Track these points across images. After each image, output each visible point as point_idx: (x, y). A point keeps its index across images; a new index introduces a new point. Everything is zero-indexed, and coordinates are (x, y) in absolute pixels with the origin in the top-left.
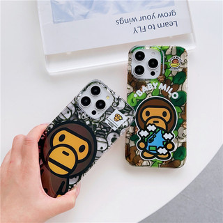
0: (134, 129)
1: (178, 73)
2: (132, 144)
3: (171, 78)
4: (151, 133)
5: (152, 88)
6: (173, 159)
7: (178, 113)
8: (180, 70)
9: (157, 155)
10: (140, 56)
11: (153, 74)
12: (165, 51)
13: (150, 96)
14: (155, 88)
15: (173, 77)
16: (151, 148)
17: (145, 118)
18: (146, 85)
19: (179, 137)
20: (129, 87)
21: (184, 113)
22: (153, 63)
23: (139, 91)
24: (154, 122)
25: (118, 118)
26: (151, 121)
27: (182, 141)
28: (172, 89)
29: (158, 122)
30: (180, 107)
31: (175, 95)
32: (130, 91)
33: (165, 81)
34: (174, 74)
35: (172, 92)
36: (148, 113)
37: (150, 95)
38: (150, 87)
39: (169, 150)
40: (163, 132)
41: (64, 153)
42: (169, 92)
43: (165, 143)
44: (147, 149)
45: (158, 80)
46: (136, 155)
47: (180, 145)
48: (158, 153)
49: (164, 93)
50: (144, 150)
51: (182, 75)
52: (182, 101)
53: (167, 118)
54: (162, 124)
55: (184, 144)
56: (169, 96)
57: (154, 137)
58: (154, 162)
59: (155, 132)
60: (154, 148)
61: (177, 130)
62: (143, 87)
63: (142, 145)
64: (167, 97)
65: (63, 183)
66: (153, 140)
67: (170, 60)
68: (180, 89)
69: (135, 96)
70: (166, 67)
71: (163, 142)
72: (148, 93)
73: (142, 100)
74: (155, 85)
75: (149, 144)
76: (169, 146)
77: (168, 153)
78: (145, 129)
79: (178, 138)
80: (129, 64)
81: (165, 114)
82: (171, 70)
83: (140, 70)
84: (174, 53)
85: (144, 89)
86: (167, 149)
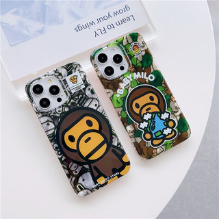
0: (134, 126)
1: (143, 56)
2: (139, 140)
3: (140, 64)
4: (150, 121)
5: (129, 81)
6: (180, 134)
7: (162, 91)
8: (144, 53)
11: (122, 68)
12: (121, 43)
13: (130, 90)
14: (131, 80)
15: (141, 62)
16: (157, 135)
17: (137, 111)
18: (122, 82)
19: (175, 112)
20: (108, 91)
21: (166, 89)
23: (119, 90)
25: (74, 80)
26: (144, 111)
27: (178, 114)
28: (145, 73)
29: (149, 108)
30: (161, 85)
31: (151, 78)
32: (110, 95)
33: (136, 69)
34: (140, 59)
35: (147, 76)
37: (130, 88)
38: (126, 82)
39: (172, 128)
40: (159, 115)
41: (86, 141)
42: (145, 78)
44: (154, 137)
45: (130, 72)
47: (178, 118)
49: (140, 81)
51: (148, 57)
52: (159, 80)
53: (156, 101)
54: (154, 109)
55: (181, 115)
56: (147, 81)
57: (154, 124)
58: (166, 145)
61: (169, 106)
62: (120, 84)
64: (146, 83)
65: (113, 151)
66: (154, 126)
67: (130, 48)
68: (152, 71)
69: (118, 96)
70: (131, 57)
71: (164, 123)
72: (127, 87)
73: (126, 97)
74: (130, 77)
75: (153, 132)
77: (173, 130)
78: (143, 120)
79: (173, 113)
80: (97, 70)
81: (152, 98)
82: (135, 57)
84: (130, 41)
85: (122, 85)
86: (170, 128)
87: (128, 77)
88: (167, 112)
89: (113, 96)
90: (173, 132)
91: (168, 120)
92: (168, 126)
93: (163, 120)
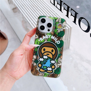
0: (37, 57)
1: (61, 31)
2: (35, 64)
3: (57, 34)
4: (45, 60)
5: (48, 37)
6: (54, 74)
7: (59, 51)
8: (62, 30)
9: (46, 71)
10: (43, 21)
11: (49, 30)
12: (56, 20)
13: (46, 41)
14: (49, 38)
15: (58, 33)
16: (44, 67)
17: (43, 52)
18: (45, 35)
19: (58, 63)
20: (36, 36)
22: (49, 25)
23: (41, 38)
24: (47, 54)
26: (45, 54)
28: (57, 39)
29: (49, 54)
30: (60, 48)
31: (58, 42)
32: (36, 38)
33: (54, 35)
34: (59, 31)
35: (57, 40)
36: (44, 50)
38: (47, 37)
39: (53, 69)
40: (51, 60)
42: (56, 40)
43: (51, 65)
44: (42, 67)
45: (51, 34)
46: (36, 70)
48: (47, 70)
49: (53, 41)
50: (41, 68)
51: (63, 33)
52: (61, 45)
53: (53, 53)
55: (60, 66)
56: (56, 42)
57: (46, 62)
58: (45, 74)
59: (47, 59)
60: (46, 67)
61: (57, 59)
62: (43, 36)
63: (40, 65)
64: (54, 43)
66: (46, 63)
67: (58, 25)
68: (61, 39)
69: (39, 40)
70: (55, 28)
71: (50, 64)
72: (45, 39)
73: (42, 43)
75: (43, 65)
76: (53, 67)
77: (52, 70)
78: (42, 57)
80: (38, 24)
81: (52, 51)
82: (57, 29)
83: (42, 28)
84: (60, 21)
85: (44, 37)
86: (52, 68)
87: (49, 35)
88: (55, 61)
89: (37, 39)
90: (52, 71)
91: (53, 64)
92: (51, 67)
93: (51, 63)
